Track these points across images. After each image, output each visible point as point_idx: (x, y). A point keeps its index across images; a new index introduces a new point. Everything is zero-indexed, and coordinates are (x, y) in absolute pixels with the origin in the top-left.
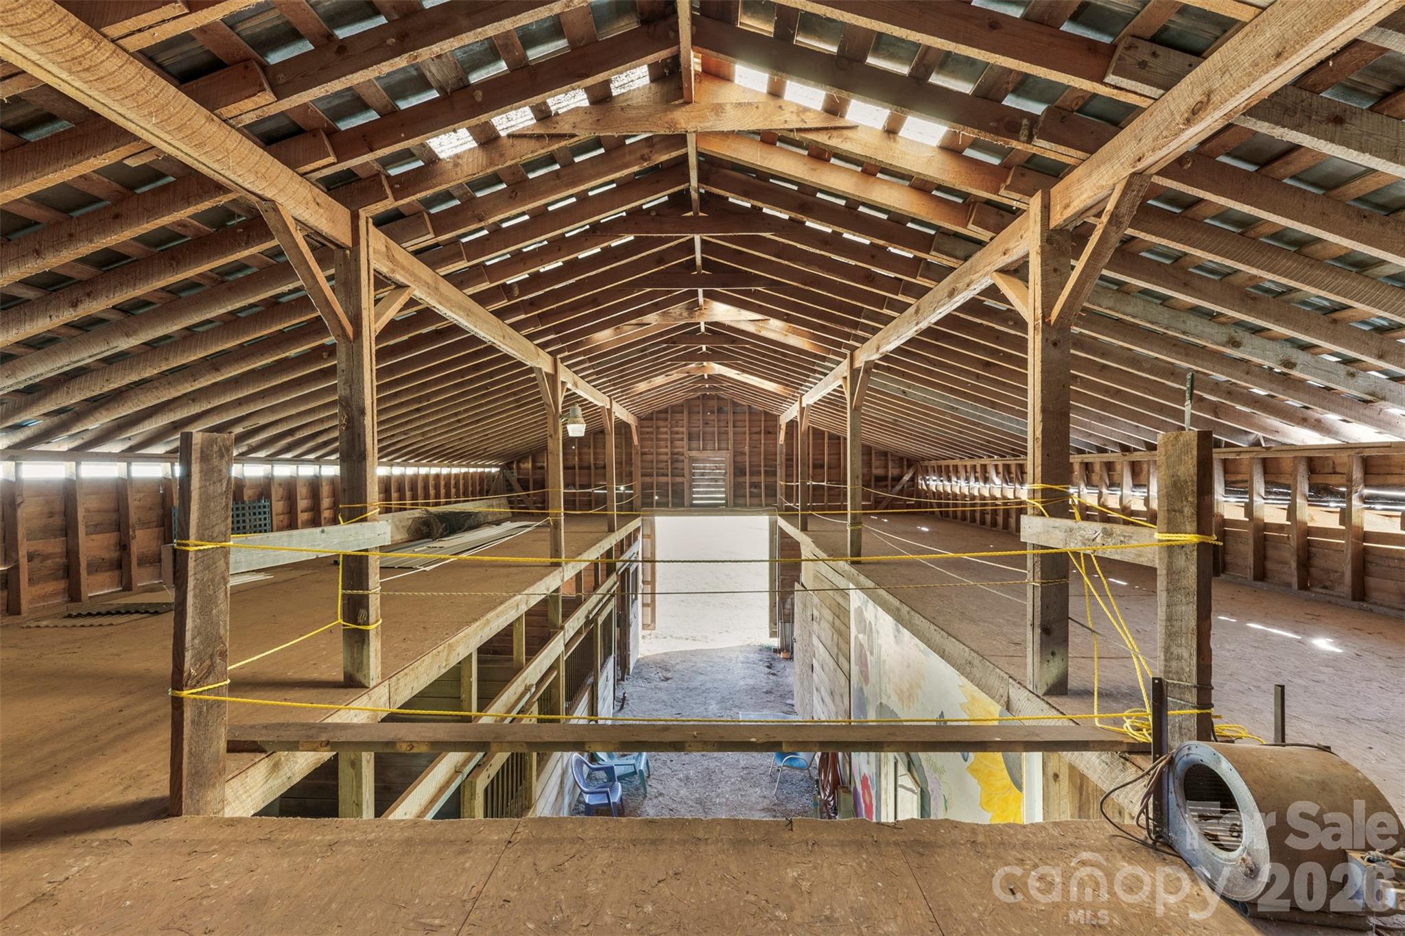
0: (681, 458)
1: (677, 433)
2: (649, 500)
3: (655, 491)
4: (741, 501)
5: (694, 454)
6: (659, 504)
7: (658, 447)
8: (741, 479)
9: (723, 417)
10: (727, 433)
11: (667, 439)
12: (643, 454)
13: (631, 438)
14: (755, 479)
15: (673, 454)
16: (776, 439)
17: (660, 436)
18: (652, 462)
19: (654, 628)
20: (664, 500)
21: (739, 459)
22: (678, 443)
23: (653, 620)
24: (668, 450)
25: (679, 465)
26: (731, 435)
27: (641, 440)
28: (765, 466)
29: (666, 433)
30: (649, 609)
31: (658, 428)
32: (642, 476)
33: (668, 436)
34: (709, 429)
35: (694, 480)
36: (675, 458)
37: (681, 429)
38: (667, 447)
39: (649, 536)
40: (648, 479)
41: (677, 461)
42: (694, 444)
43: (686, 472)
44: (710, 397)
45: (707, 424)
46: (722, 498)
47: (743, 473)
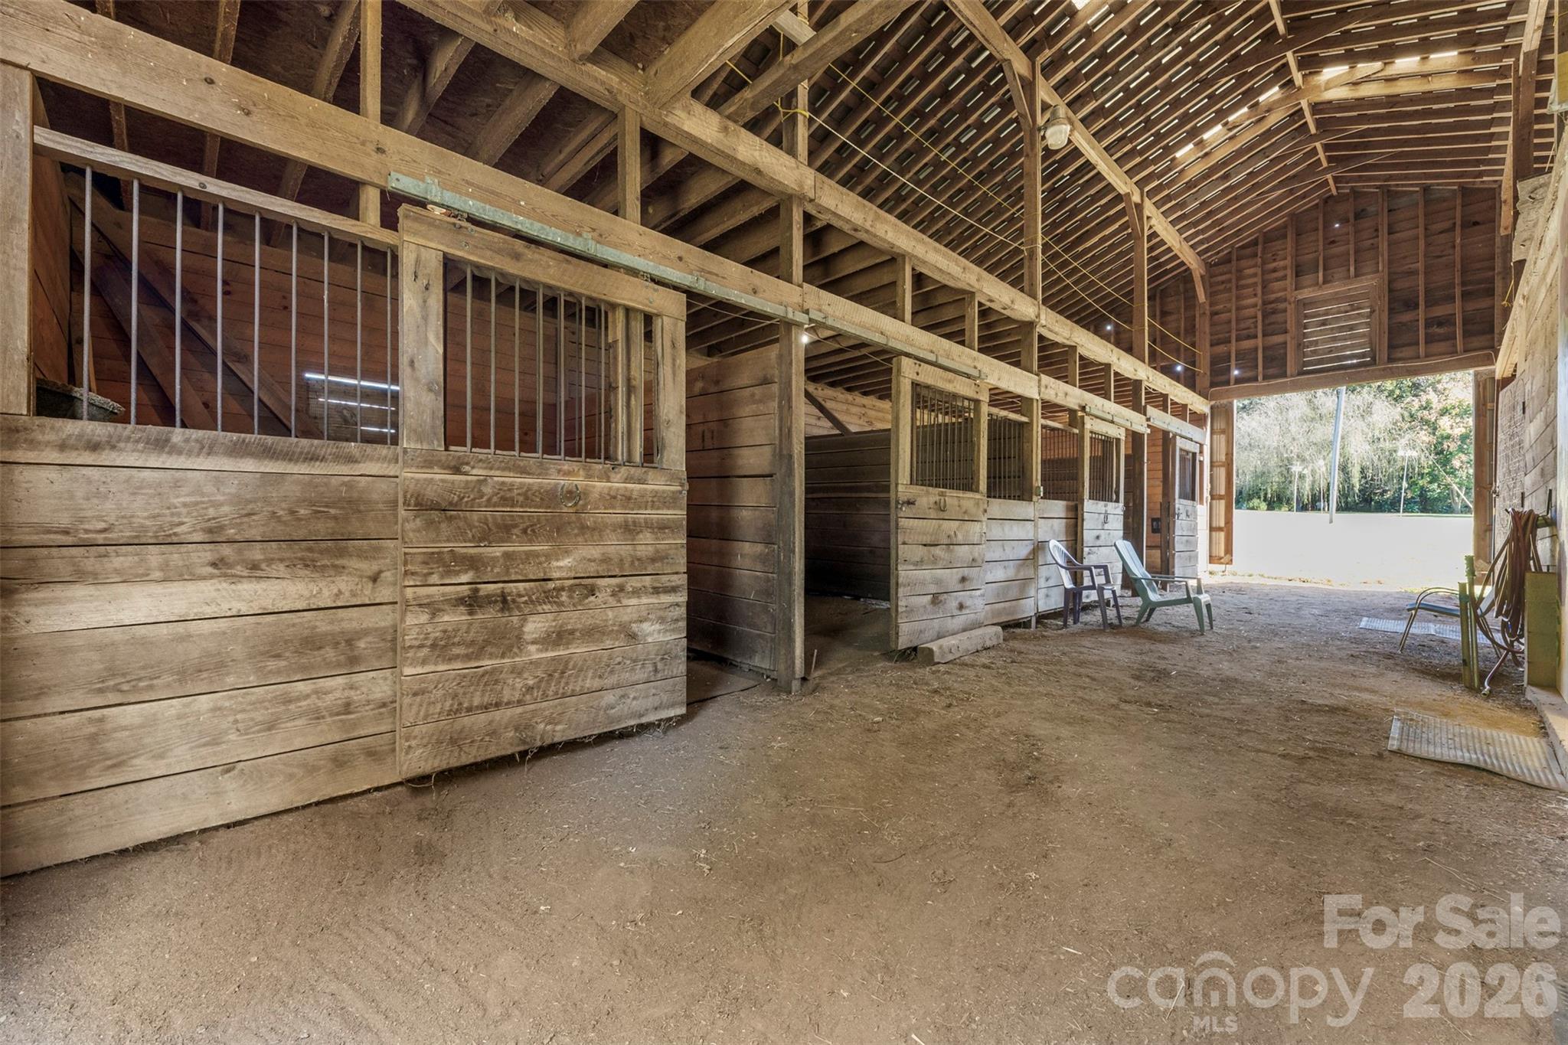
0: (1282, 306)
1: (1275, 270)
2: (1223, 378)
3: (1235, 364)
4: (1405, 354)
5: (1306, 294)
6: (1239, 381)
7: (1238, 298)
8: (1406, 317)
9: (1366, 223)
10: (1374, 247)
11: (1255, 284)
12: (1214, 314)
13: (1195, 296)
14: (1439, 311)
15: (1264, 303)
17: (1243, 282)
18: (1229, 322)
19: (1231, 562)
20: (1249, 374)
21: (1402, 284)
22: (1277, 285)
23: (1229, 550)
24: (1258, 300)
25: (1279, 317)
26: (1384, 247)
27: (1211, 295)
28: (1463, 284)
29: (1255, 275)
30: (1222, 535)
31: (1239, 271)
32: (1211, 346)
33: (1258, 279)
34: (1336, 250)
35: (1305, 335)
36: (1270, 311)
37: (1282, 263)
38: (1255, 295)
39: (1223, 432)
40: (1220, 350)
41: (1274, 312)
42: (1307, 279)
43: (1291, 325)
44: (1340, 198)
45: (1333, 242)
46: (1363, 355)
47: (1411, 305)
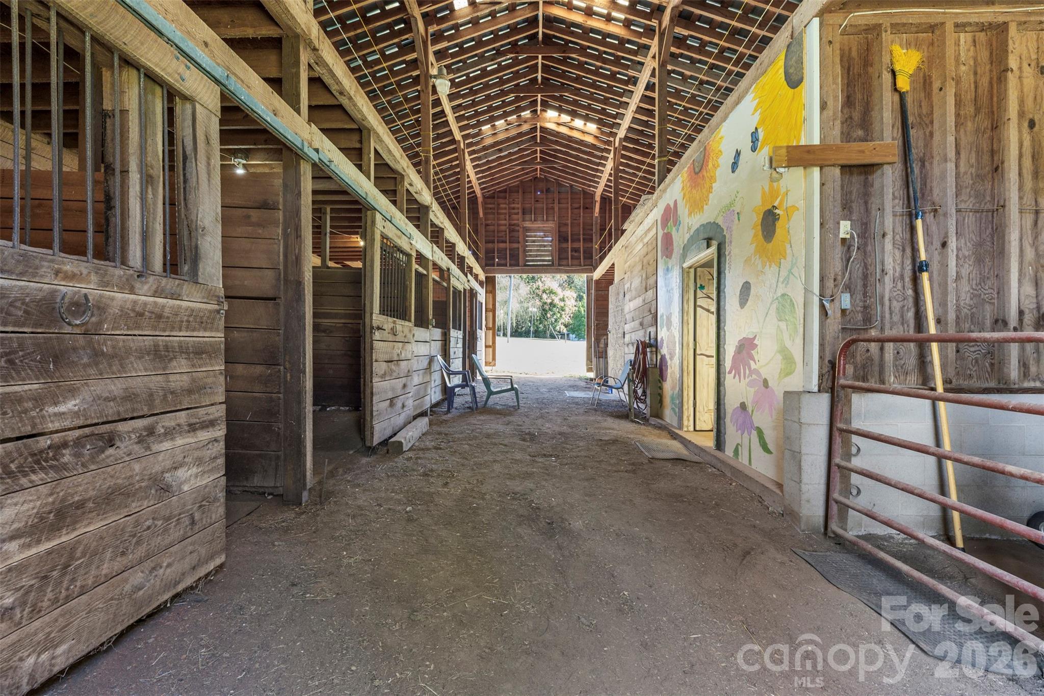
0: (517, 228)
1: (514, 209)
2: (491, 262)
3: (496, 254)
4: (564, 262)
5: (528, 224)
6: (499, 265)
7: (498, 219)
8: (564, 245)
9: (550, 196)
10: (553, 208)
11: (506, 213)
12: (487, 225)
13: (478, 213)
14: (576, 245)
15: (510, 225)
16: (592, 213)
17: (500, 211)
18: (494, 231)
19: (495, 365)
20: (503, 262)
21: (563, 229)
22: (515, 217)
23: (494, 359)
24: (506, 222)
25: (515, 234)
26: (556, 209)
27: (485, 214)
28: (584, 235)
29: (505, 209)
30: (491, 350)
31: (498, 204)
32: (486, 243)
33: (507, 211)
34: (539, 205)
35: (527, 246)
36: (512, 229)
37: (516, 206)
38: (505, 220)
39: (491, 292)
40: (490, 245)
41: (513, 231)
42: (527, 217)
43: (521, 239)
44: (540, 180)
45: (537, 201)
46: (549, 261)
47: (566, 240)
